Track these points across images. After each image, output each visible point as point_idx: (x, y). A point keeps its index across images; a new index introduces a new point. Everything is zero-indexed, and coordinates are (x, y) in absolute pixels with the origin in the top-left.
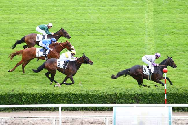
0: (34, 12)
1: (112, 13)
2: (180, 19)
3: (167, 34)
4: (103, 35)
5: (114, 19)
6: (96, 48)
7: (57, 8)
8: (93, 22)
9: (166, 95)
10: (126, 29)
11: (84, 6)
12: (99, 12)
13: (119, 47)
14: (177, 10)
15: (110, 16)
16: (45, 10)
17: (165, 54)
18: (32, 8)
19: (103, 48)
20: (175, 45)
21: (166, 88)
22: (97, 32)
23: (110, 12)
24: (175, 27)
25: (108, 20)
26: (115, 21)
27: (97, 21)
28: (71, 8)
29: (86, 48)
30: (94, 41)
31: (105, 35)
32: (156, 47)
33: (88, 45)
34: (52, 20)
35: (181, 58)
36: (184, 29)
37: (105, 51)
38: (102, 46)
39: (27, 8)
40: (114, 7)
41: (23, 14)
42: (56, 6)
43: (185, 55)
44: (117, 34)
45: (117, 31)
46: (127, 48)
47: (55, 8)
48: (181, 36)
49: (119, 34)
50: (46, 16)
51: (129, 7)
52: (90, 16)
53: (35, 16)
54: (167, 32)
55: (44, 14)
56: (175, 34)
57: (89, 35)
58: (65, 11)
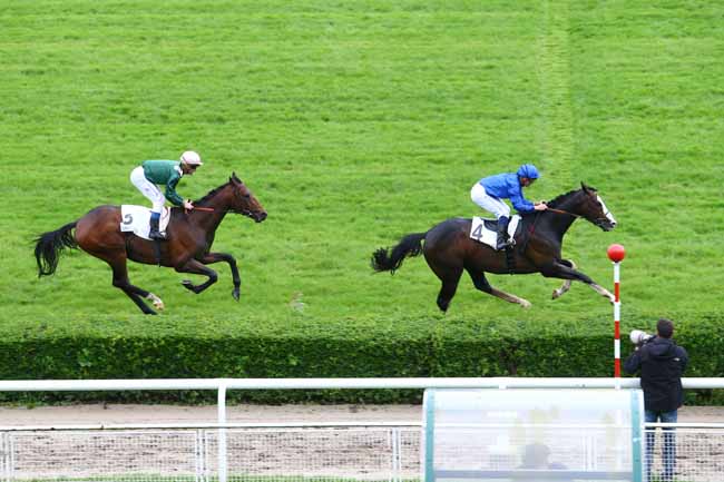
0: (121, 30)
1: (411, 36)
2: (670, 59)
3: (618, 115)
4: (380, 120)
5: (424, 59)
6: (353, 166)
7: (208, 15)
8: (342, 69)
9: (617, 343)
10: (467, 98)
11: (308, 10)
12: (365, 32)
13: (439, 162)
14: (656, 24)
15: (405, 46)
16: (160, 25)
17: (613, 189)
18: (110, 16)
19: (381, 168)
20: (649, 155)
21: (617, 318)
22: (357, 106)
23: (405, 31)
24: (650, 88)
25: (400, 63)
26: (423, 64)
27: (356, 66)
28: (258, 16)
29: (317, 169)
30: (347, 143)
31: (388, 117)
32: (578, 163)
33: (323, 158)
34: (186, 62)
35: (671, 205)
36: (682, 95)
37: (386, 178)
38: (376, 161)
39: (94, 18)
40: (420, 14)
41: (76, 38)
42: (204, 11)
43: (687, 195)
44: (435, 113)
45: (433, 105)
46: (468, 168)
47: (199, 17)
48: (672, 121)
49: (440, 115)
50: (166, 48)
51: (479, 14)
52: (331, 46)
53: (124, 47)
54: (618, 109)
55: (158, 38)
56: (648, 113)
57: (327, 120)
58: (237, 28)
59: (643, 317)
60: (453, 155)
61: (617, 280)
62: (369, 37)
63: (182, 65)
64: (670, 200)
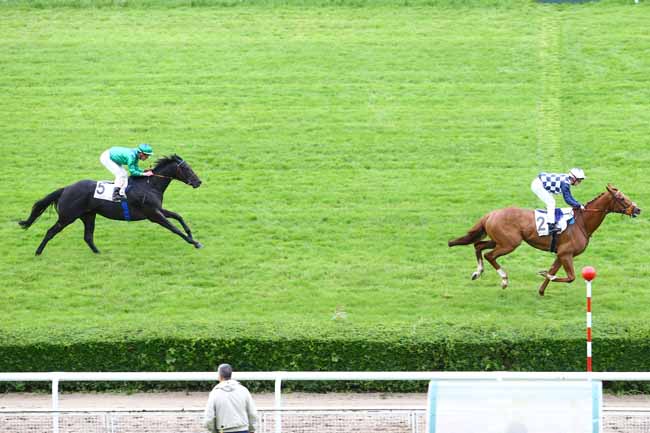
0: (209, 97)
1: (437, 102)
2: (640, 121)
3: (598, 165)
4: (411, 168)
5: (447, 120)
6: (388, 204)
7: (277, 85)
8: (381, 128)
9: (589, 344)
10: (480, 151)
11: (356, 81)
12: (401, 99)
13: (456, 201)
14: (630, 93)
15: (431, 110)
16: (239, 93)
18: (200, 86)
19: (410, 206)
21: (589, 325)
22: (393, 157)
23: (432, 98)
24: (624, 145)
25: (427, 124)
26: (446, 124)
27: (392, 126)
28: (317, 86)
29: (360, 206)
30: (384, 186)
31: (417, 166)
33: (364, 198)
34: (259, 122)
35: (638, 236)
37: (415, 214)
38: (406, 200)
39: (187, 88)
40: (444, 85)
41: (174, 104)
42: (274, 82)
44: (454, 163)
45: (453, 157)
46: (480, 206)
47: (271, 87)
48: (640, 170)
49: (458, 164)
50: (243, 111)
51: (490, 85)
52: (373, 110)
53: (210, 110)
54: (598, 160)
55: (237, 104)
56: (622, 164)
57: (368, 168)
58: (300, 95)
59: (612, 325)
60: (466, 197)
61: (589, 295)
62: (404, 102)
63: (256, 125)
64: (638, 232)
